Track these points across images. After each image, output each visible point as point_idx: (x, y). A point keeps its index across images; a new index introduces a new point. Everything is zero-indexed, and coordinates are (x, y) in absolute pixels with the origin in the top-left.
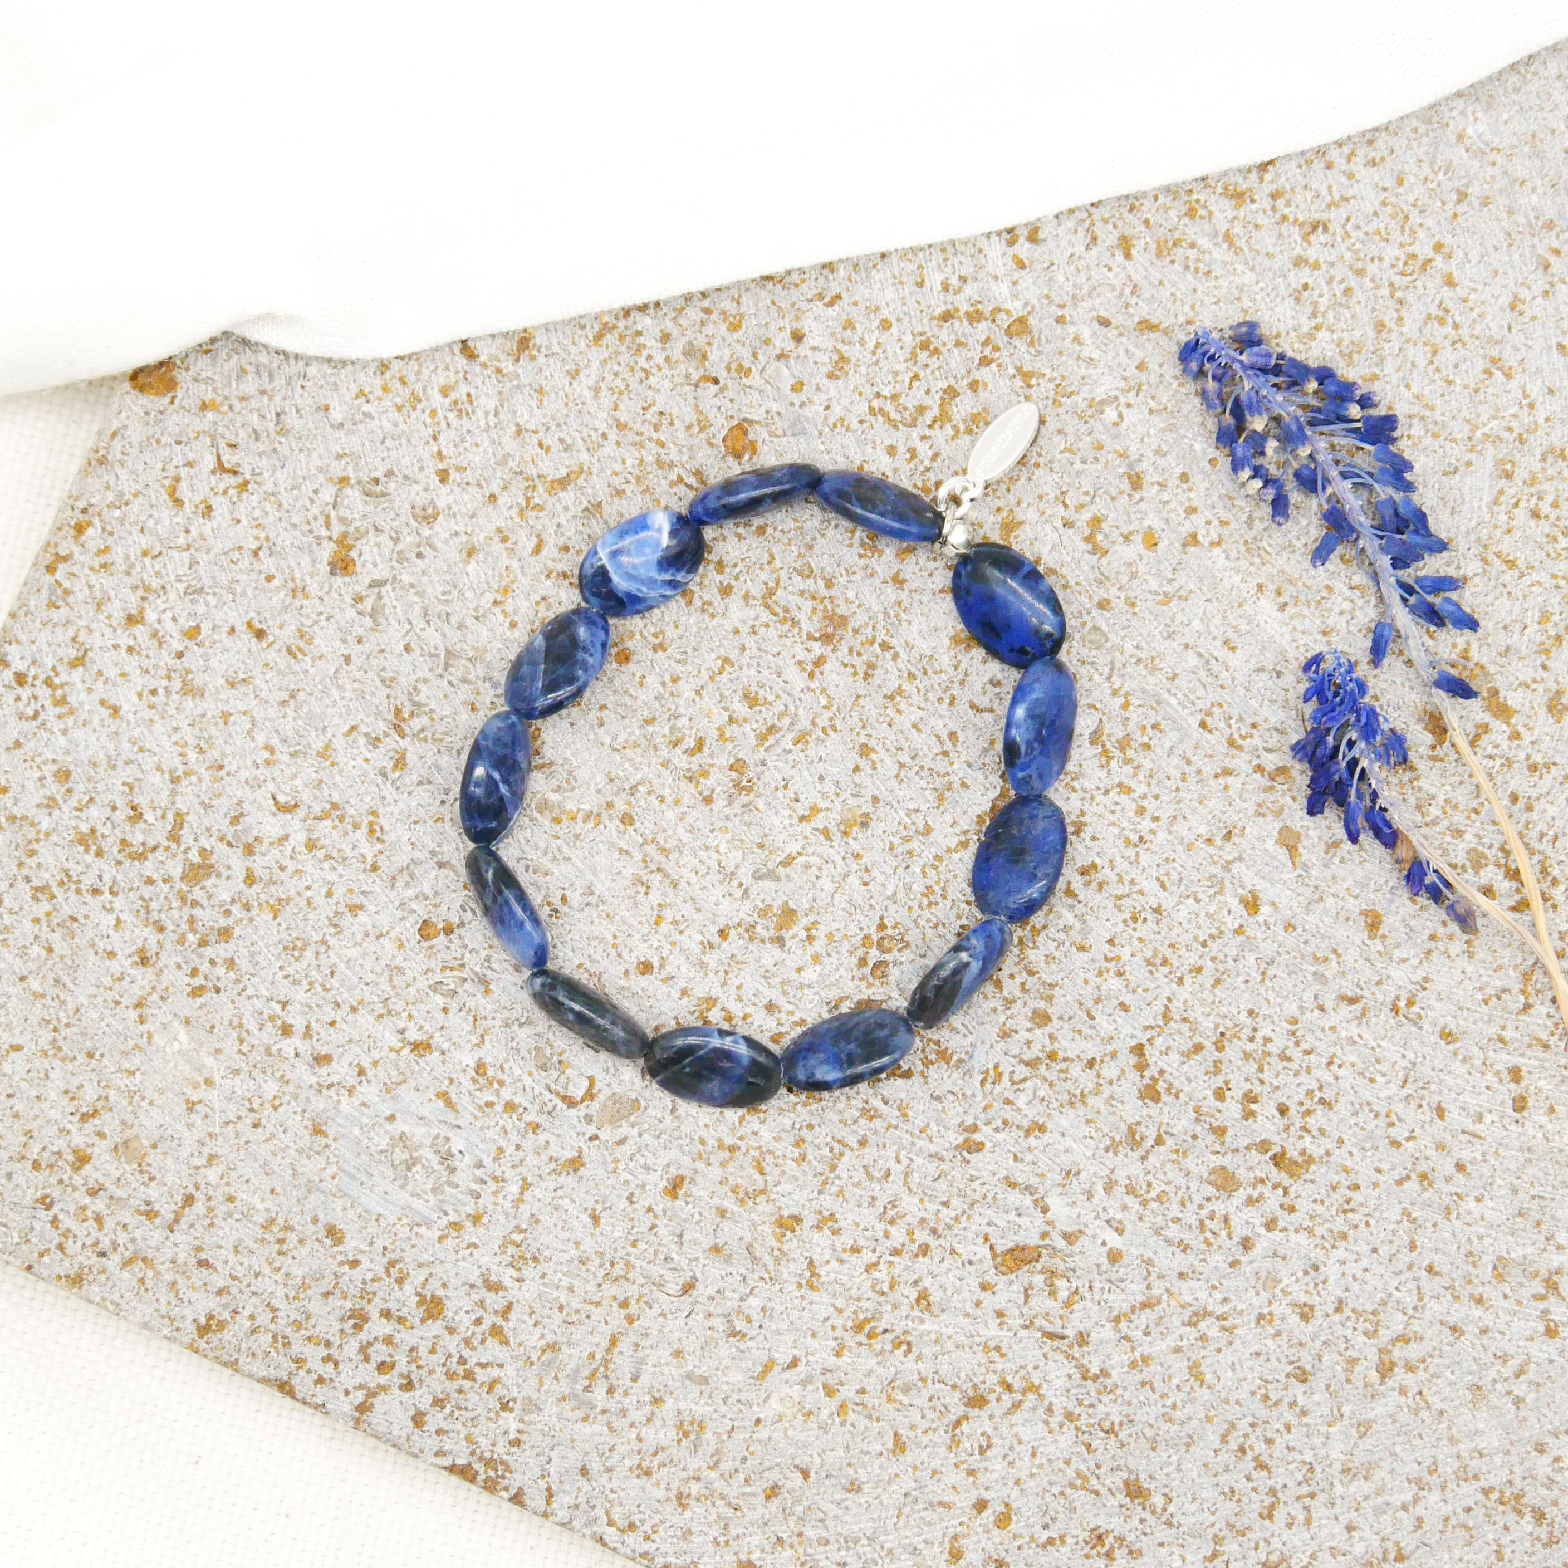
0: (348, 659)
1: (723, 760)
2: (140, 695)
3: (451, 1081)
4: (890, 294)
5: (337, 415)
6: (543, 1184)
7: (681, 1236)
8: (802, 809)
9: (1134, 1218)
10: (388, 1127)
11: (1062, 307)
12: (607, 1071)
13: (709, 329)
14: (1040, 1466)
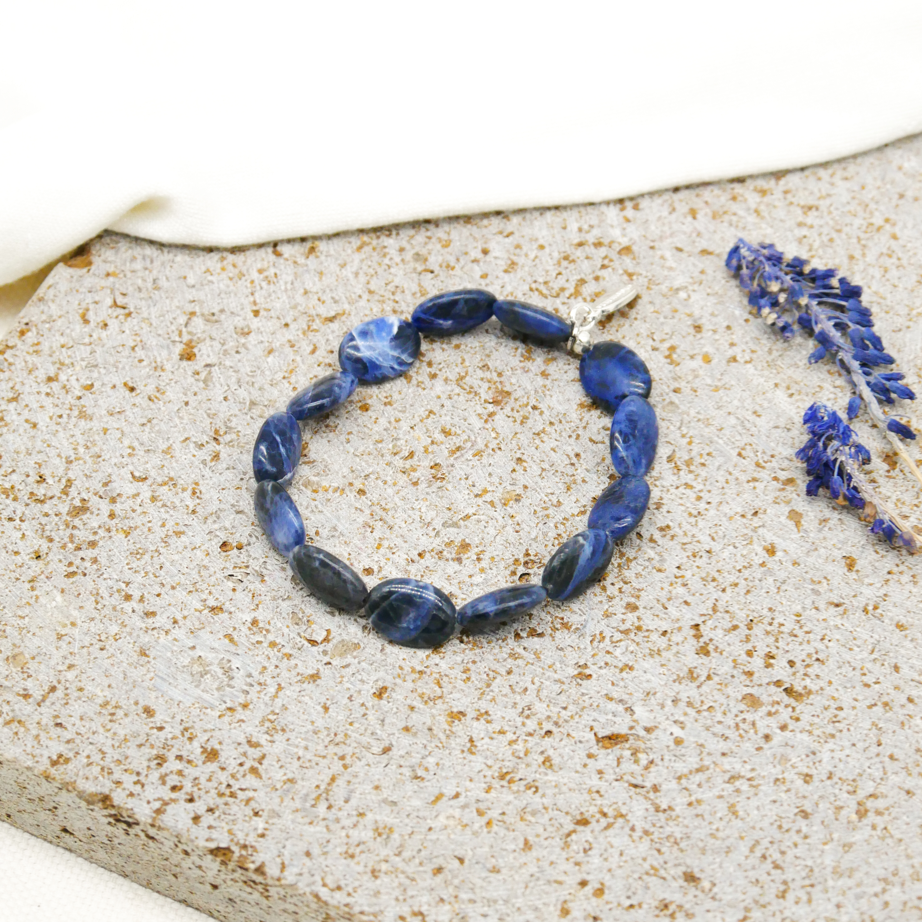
0: (187, 404)
1: (427, 463)
2: (51, 418)
3: (235, 629)
4: (545, 232)
5: (191, 280)
6: (292, 688)
7: (383, 721)
8: (476, 491)
9: (692, 720)
10: (191, 653)
11: (653, 241)
12: (340, 627)
13: (430, 246)
14: (626, 862)
